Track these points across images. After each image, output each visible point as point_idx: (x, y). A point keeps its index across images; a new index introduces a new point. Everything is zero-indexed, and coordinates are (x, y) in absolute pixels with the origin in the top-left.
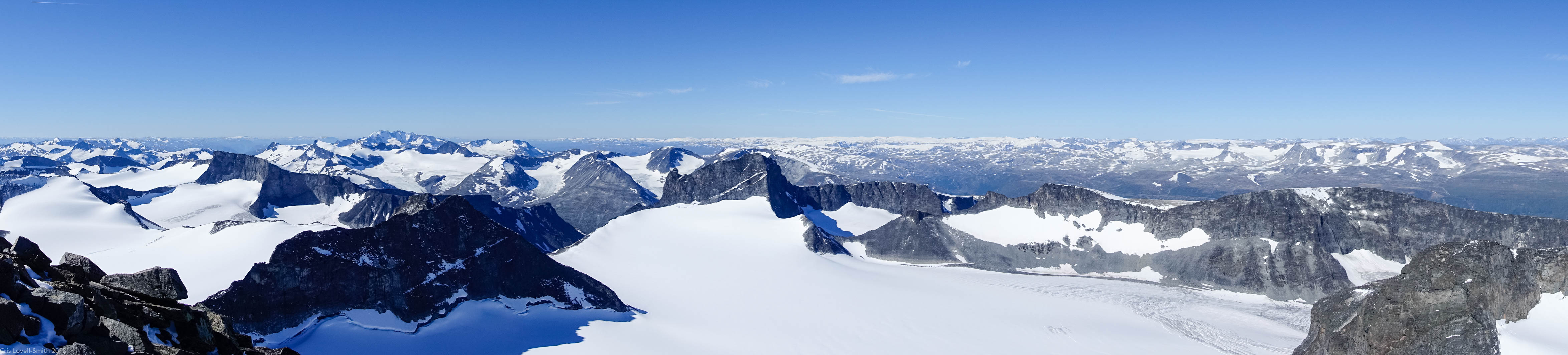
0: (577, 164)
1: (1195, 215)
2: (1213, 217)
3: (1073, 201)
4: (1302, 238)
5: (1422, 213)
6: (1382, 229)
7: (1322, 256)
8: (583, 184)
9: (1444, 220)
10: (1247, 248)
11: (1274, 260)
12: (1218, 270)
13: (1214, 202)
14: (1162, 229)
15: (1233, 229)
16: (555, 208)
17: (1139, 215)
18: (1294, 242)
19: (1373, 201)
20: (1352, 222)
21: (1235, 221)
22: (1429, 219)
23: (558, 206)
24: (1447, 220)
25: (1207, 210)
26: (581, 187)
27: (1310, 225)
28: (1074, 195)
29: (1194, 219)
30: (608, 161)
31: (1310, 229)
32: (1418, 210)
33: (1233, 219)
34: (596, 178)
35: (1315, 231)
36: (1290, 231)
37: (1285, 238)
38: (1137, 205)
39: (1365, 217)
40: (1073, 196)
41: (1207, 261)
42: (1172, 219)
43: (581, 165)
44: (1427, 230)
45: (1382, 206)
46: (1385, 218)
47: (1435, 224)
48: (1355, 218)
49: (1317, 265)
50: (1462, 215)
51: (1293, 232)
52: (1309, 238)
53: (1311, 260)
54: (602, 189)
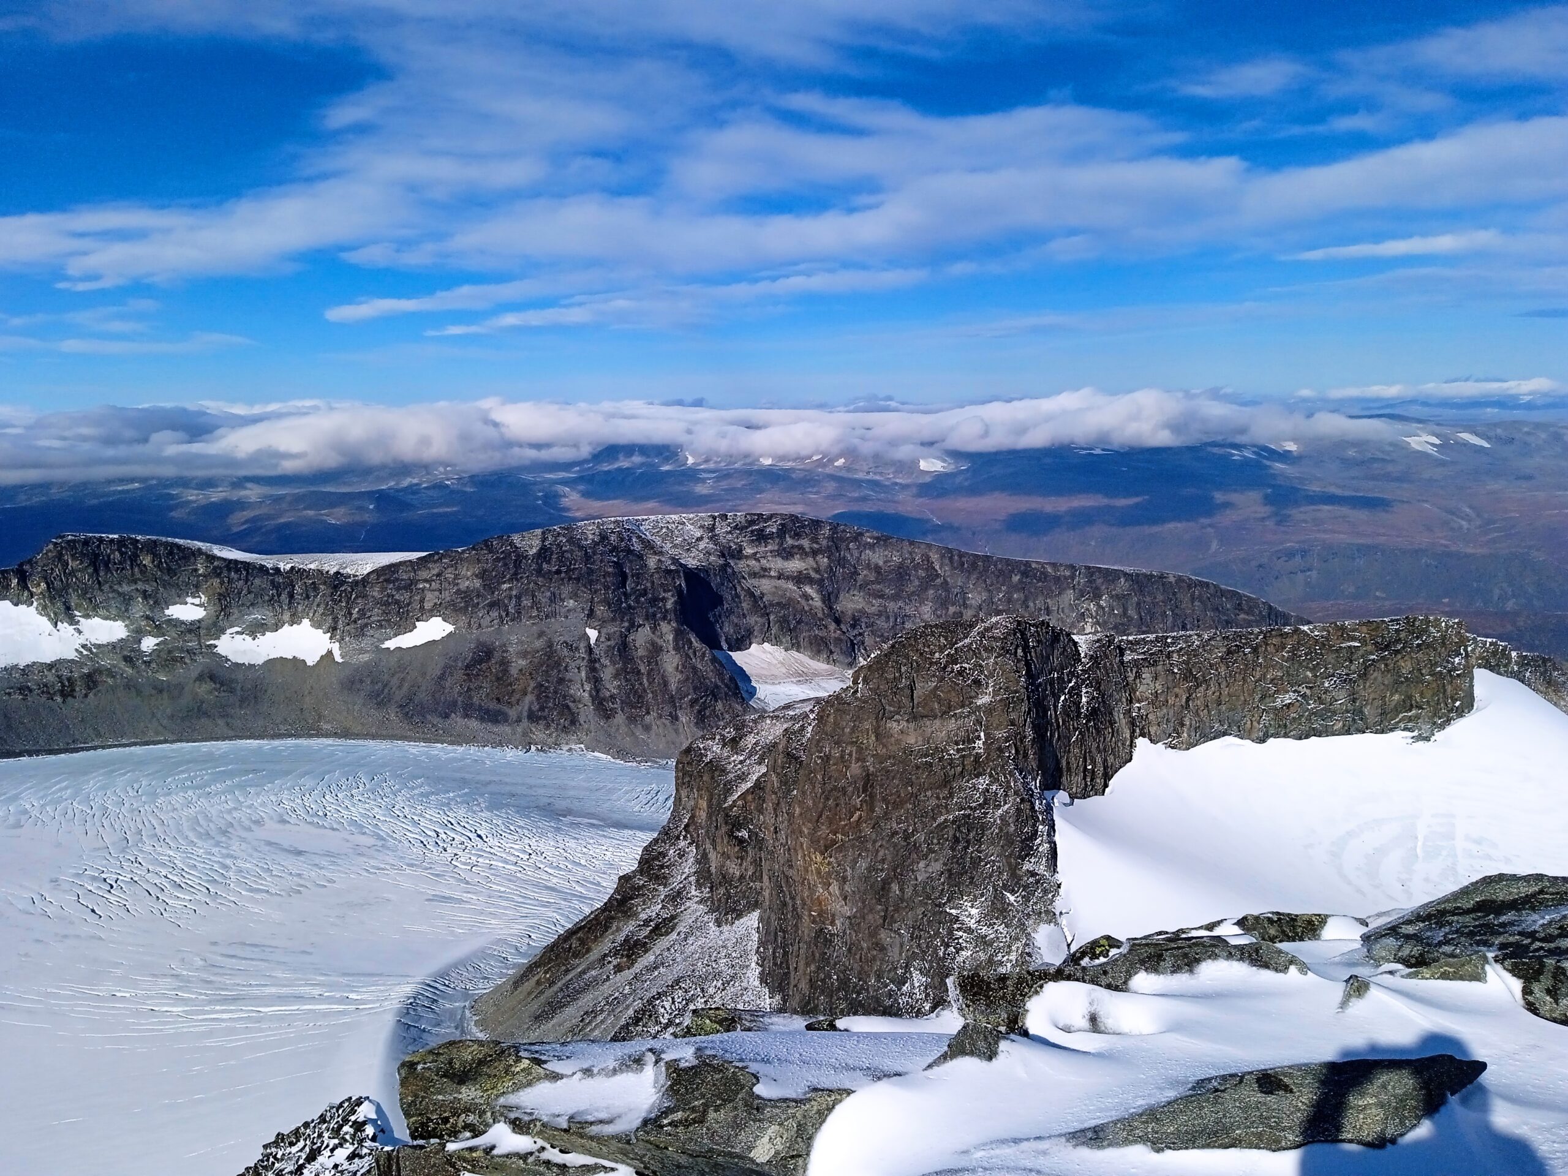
1: (426, 581)
2: (464, 584)
3: (136, 570)
4: (651, 617)
5: (885, 562)
6: (806, 597)
7: (690, 652)
9: (933, 575)
10: (539, 644)
11: (597, 665)
12: (483, 692)
13: (463, 551)
14: (355, 616)
15: (506, 606)
17: (298, 589)
18: (633, 626)
19: (790, 541)
20: (750, 583)
21: (510, 589)
22: (901, 574)
24: (938, 576)
25: (450, 570)
27: (665, 591)
28: (136, 556)
29: (423, 590)
31: (664, 599)
32: (877, 557)
33: (505, 586)
35: (676, 602)
36: (624, 605)
37: (613, 620)
38: (293, 568)
39: (773, 573)
40: (134, 558)
41: (459, 675)
42: (375, 594)
44: (895, 598)
45: (807, 550)
46: (813, 574)
47: (913, 585)
48: (754, 575)
49: (682, 672)
50: (966, 566)
51: (630, 607)
52: (664, 618)
53: (670, 662)
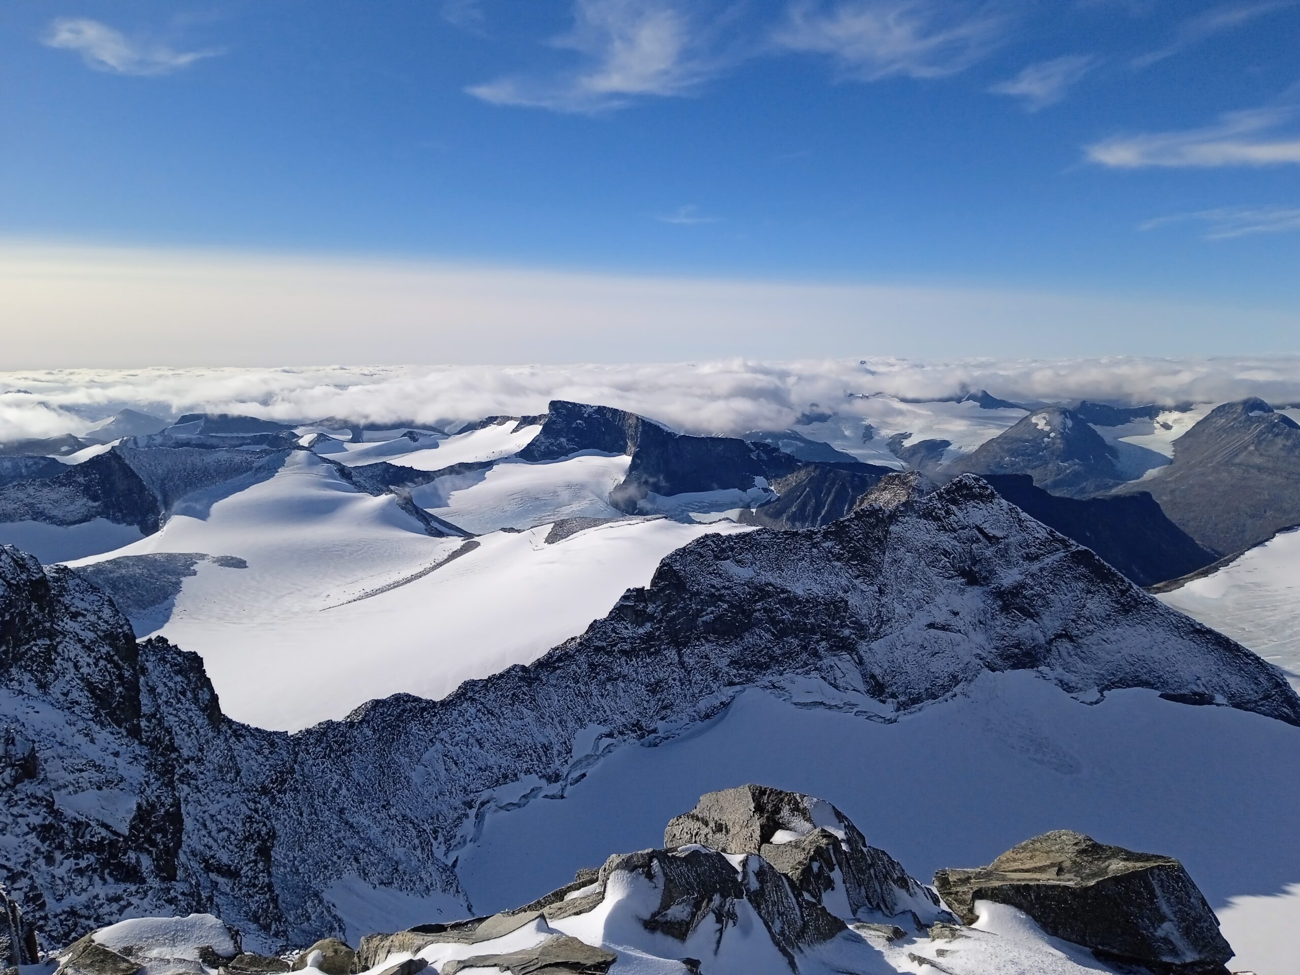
0: (1206, 419)
8: (1218, 458)
16: (1158, 502)
23: (1165, 498)
26: (1214, 463)
30: (1275, 416)
34: (1246, 448)
43: (1215, 422)
54: (1260, 469)
